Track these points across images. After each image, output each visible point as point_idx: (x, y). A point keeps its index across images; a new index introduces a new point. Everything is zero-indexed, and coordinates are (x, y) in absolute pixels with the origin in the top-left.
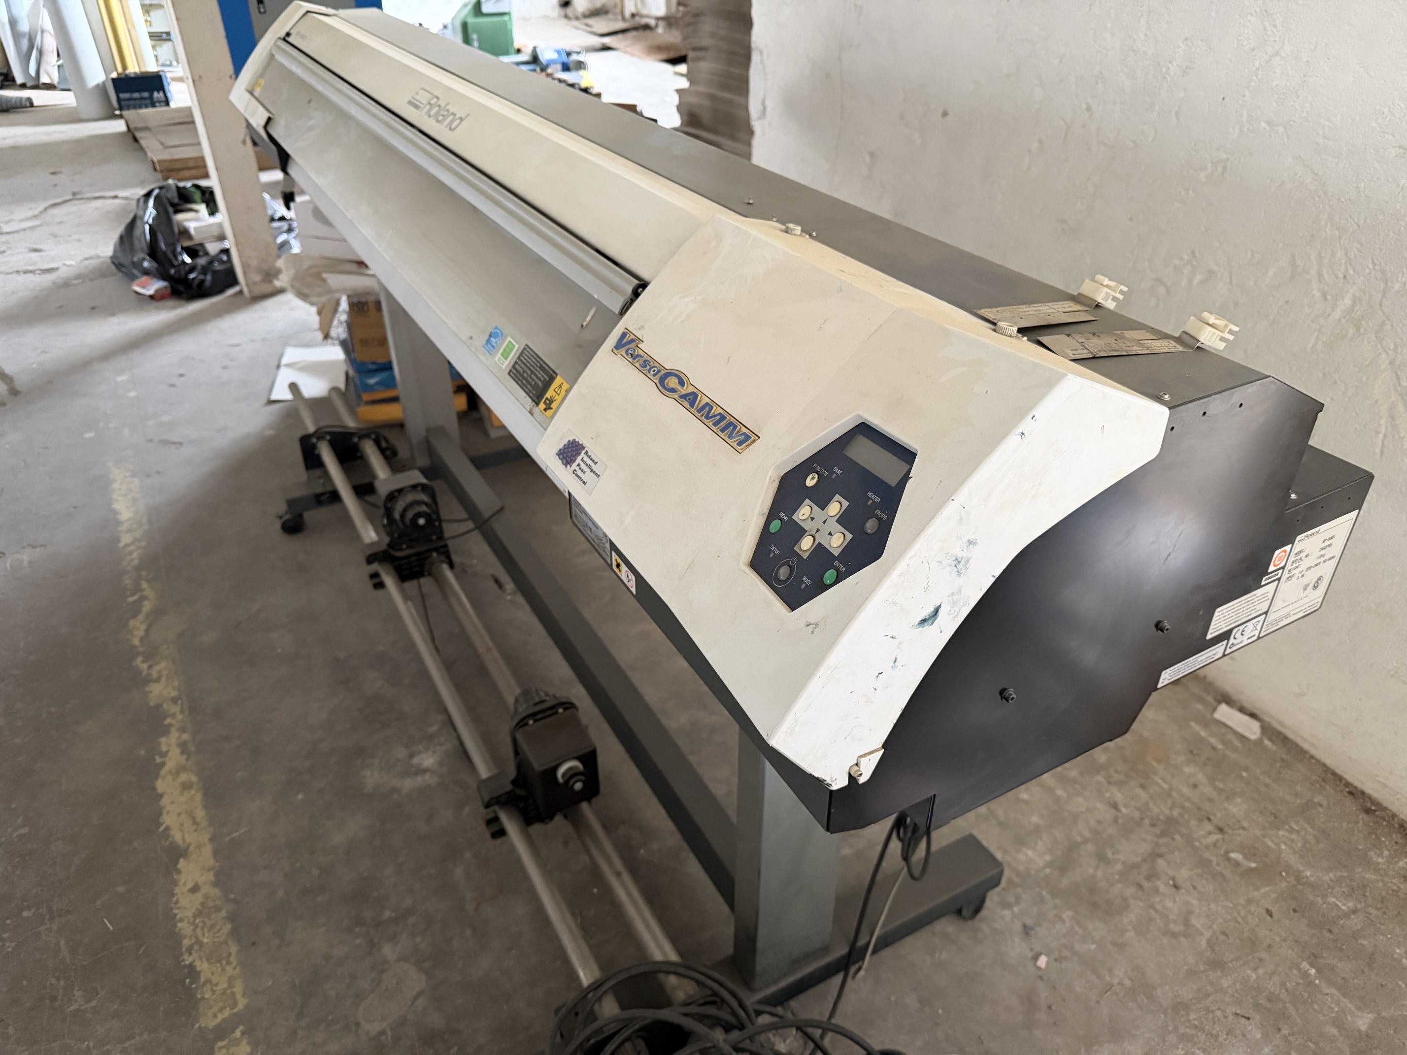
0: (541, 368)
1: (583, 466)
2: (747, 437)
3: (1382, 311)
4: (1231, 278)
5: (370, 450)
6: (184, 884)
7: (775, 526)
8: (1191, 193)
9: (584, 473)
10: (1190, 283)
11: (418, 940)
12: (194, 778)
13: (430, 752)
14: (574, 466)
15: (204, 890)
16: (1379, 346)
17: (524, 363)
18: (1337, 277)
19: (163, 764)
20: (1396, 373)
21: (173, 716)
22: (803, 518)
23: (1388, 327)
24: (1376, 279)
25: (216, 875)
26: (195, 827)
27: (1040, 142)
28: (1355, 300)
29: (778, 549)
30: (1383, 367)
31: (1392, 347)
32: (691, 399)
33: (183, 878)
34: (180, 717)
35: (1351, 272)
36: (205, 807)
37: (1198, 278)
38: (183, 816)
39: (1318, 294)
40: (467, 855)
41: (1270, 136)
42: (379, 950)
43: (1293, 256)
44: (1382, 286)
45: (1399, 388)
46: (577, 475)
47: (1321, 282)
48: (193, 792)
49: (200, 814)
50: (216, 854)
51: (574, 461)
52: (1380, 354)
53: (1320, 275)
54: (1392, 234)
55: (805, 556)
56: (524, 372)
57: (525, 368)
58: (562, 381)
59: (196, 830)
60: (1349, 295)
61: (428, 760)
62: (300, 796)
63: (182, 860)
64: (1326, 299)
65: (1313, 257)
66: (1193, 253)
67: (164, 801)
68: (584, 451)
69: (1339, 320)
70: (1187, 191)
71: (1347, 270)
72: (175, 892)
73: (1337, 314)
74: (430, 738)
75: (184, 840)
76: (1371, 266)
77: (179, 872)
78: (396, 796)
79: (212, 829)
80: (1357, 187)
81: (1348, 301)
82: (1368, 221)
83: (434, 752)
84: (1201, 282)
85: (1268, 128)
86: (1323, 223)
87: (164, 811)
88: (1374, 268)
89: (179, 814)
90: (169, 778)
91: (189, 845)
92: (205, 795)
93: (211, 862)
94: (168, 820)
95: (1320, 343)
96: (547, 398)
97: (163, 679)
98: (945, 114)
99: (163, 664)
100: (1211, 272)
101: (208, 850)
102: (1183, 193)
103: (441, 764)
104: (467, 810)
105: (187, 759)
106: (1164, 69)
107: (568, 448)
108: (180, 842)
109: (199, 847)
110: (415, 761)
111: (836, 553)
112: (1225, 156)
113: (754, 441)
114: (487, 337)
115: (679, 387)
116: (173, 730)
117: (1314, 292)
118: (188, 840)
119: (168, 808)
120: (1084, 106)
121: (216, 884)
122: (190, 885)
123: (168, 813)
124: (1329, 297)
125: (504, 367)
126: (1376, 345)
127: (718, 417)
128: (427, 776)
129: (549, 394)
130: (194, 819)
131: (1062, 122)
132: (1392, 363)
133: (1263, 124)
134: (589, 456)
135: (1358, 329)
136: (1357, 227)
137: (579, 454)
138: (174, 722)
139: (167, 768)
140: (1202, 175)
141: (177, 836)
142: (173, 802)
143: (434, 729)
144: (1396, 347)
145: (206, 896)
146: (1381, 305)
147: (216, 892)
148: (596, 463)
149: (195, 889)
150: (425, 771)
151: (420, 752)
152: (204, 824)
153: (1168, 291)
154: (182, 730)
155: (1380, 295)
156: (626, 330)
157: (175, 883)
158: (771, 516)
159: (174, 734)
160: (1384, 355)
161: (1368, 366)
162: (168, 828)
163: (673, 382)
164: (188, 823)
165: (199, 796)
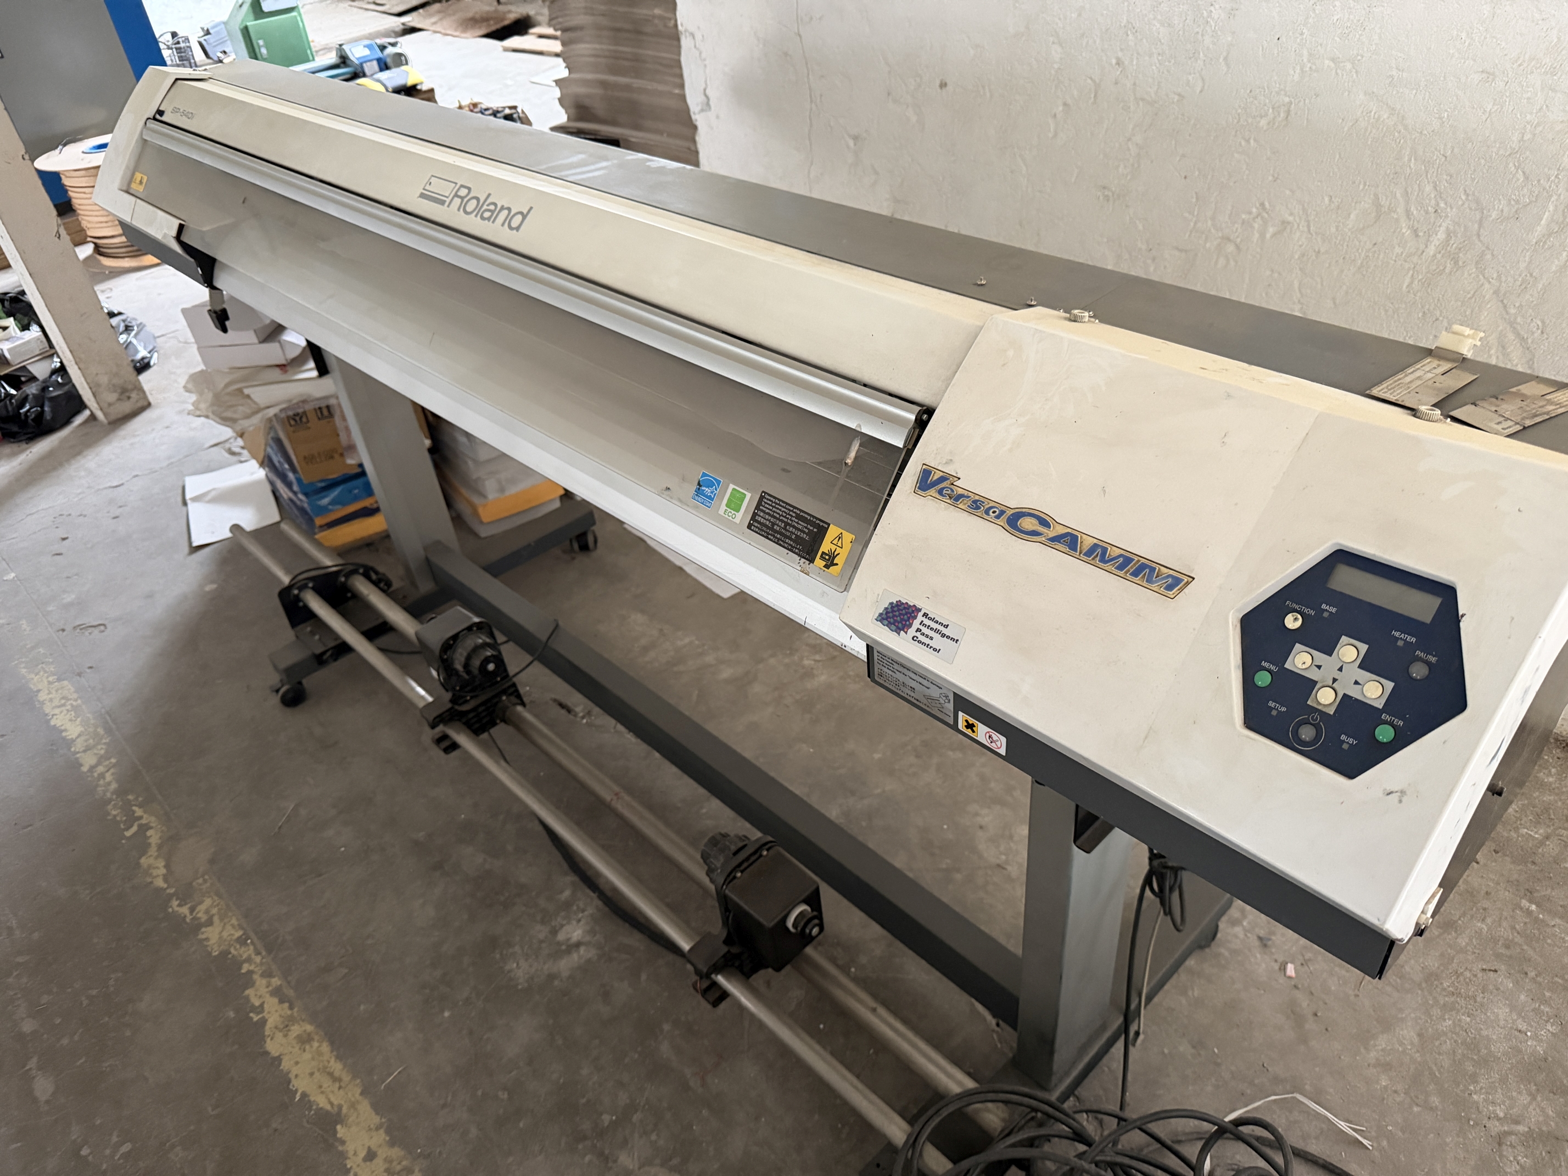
0: (798, 517)
1: (924, 630)
2: (1177, 581)
3: (1480, 241)
4: (1309, 227)
5: (363, 587)
6: (355, 1154)
7: (1263, 679)
8: (1252, 141)
9: (931, 638)
10: (1262, 235)
11: (654, 1137)
12: (309, 1028)
13: (574, 922)
14: (912, 632)
15: (383, 1153)
16: (1481, 277)
17: (768, 514)
18: (1427, 212)
19: (263, 1022)
20: (1502, 301)
21: (249, 960)
22: (1304, 667)
23: (1489, 257)
24: (1471, 209)
25: (388, 1132)
26: (337, 1085)
27: (1065, 104)
28: (1449, 234)
29: (1282, 705)
30: (1487, 297)
31: (1495, 275)
32: (1069, 541)
33: (350, 1147)
34: (258, 959)
35: (1442, 205)
36: (339, 1058)
37: (1271, 230)
38: (317, 1074)
39: (1407, 233)
40: (666, 1027)
41: (1337, 74)
42: (615, 1161)
43: (1376, 195)
44: (1478, 217)
45: (1505, 316)
46: (920, 642)
47: (1410, 219)
48: (316, 1044)
49: (337, 1067)
50: (376, 1107)
51: (910, 626)
52: (1482, 285)
53: (1408, 213)
54: (1483, 161)
55: (1331, 711)
56: (773, 524)
57: (772, 520)
58: (840, 531)
59: (340, 1088)
60: (1443, 229)
61: (575, 932)
62: (447, 1014)
63: (339, 1127)
64: (1417, 236)
65: (1398, 195)
66: (1262, 205)
67: (286, 1065)
68: (920, 614)
69: (1434, 256)
70: (1248, 141)
71: (1438, 204)
72: (349, 1166)
73: (1431, 250)
74: (567, 905)
75: (332, 1104)
76: (1464, 197)
77: (343, 1142)
78: (556, 983)
79: (358, 1081)
80: (1441, 118)
81: (1441, 235)
82: (1456, 150)
83: (579, 921)
84: (1274, 235)
85: (1332, 65)
86: (1406, 158)
87: (292, 1076)
88: (1467, 199)
89: (312, 1074)
90: (279, 1035)
91: (340, 1107)
92: (332, 1043)
93: (376, 1119)
94: (301, 1085)
95: (1416, 282)
96: (823, 553)
97: (216, 919)
98: (943, 85)
99: (208, 902)
100: (1285, 223)
101: (365, 1107)
102: (1243, 143)
103: (592, 932)
104: (644, 977)
105: (291, 1008)
106: (1205, 14)
107: (893, 611)
108: (328, 1107)
109: (353, 1106)
110: (561, 937)
111: (1379, 704)
112: (1287, 100)
113: (1188, 583)
114: (695, 487)
115: (1041, 529)
116: (255, 977)
117: (1404, 230)
118: (336, 1103)
119: (295, 1070)
120: (1114, 61)
121: (392, 1143)
122: (362, 1154)
123: (296, 1076)
124: (1421, 234)
125: (737, 520)
126: (1478, 276)
127: (1121, 559)
128: (582, 950)
129: (826, 547)
130: (331, 1074)
131: (1089, 81)
132: (1496, 292)
133: (1327, 62)
134: (930, 619)
135: (1456, 263)
136: (1444, 159)
137: (915, 617)
138: (252, 968)
139: (270, 1024)
140: (1263, 122)
141: (322, 1102)
142: (297, 1063)
143: (567, 893)
144: (1499, 276)
145: (388, 1160)
146: (1479, 236)
147: (396, 1152)
148: (946, 626)
149: (371, 1156)
150: (578, 945)
151: (562, 926)
152: (346, 1078)
153: (1238, 247)
154: (268, 974)
155: (1476, 226)
156: (924, 467)
157: (343, 1156)
158: (1249, 668)
159: (261, 982)
160: (1487, 286)
161: (1471, 298)
162: (304, 1095)
163: (1028, 523)
164: (327, 1083)
165: (325, 1047)
